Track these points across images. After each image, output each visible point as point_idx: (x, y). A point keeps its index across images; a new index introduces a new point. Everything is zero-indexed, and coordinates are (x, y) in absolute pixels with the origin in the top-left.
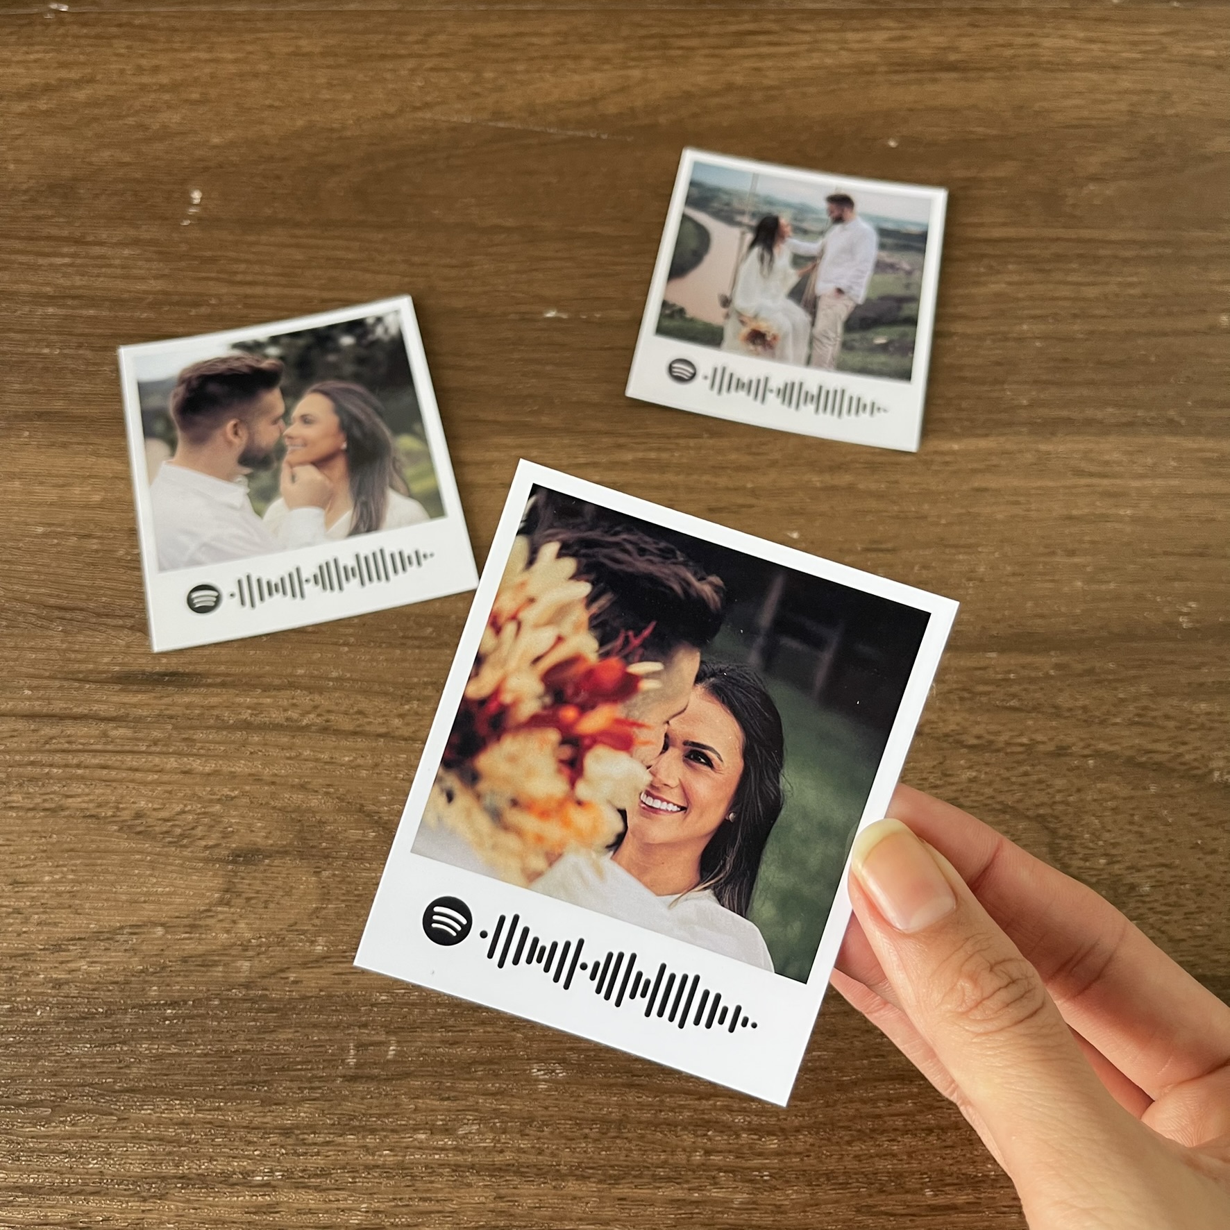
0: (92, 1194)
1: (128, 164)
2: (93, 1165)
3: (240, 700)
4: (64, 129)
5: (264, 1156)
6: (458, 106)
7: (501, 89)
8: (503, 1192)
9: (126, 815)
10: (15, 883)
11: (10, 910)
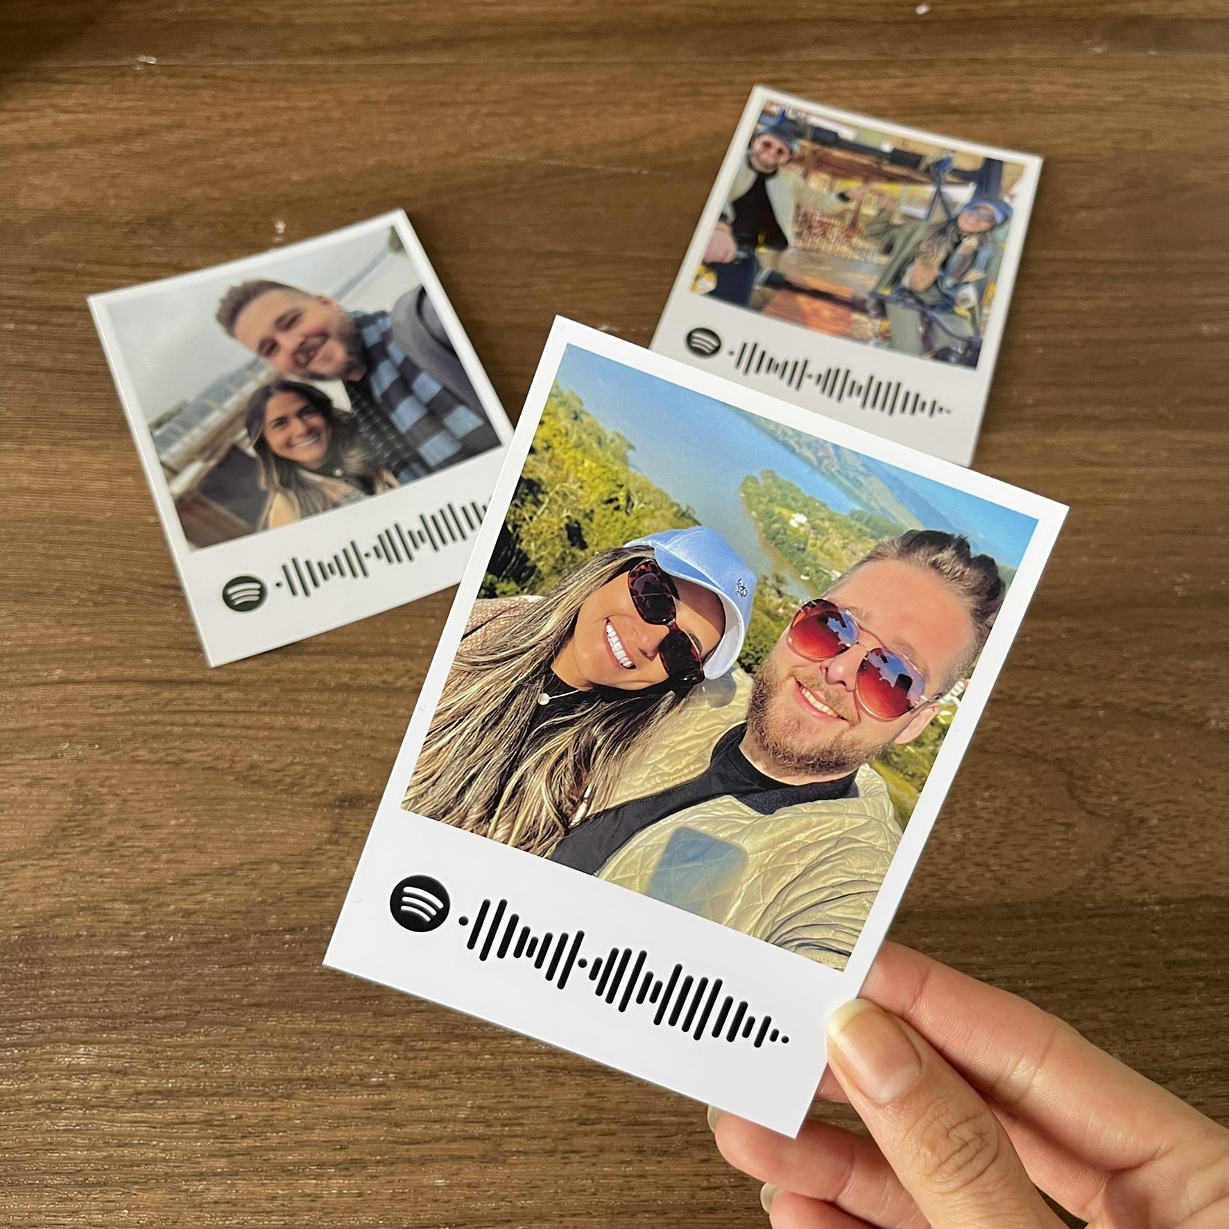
0: (226, 1095)
1: (218, 199)
2: (226, 1070)
3: (340, 665)
4: (160, 169)
5: (378, 1060)
6: (513, 146)
7: (550, 131)
8: (593, 1089)
9: (240, 767)
10: (145, 826)
11: (141, 850)
